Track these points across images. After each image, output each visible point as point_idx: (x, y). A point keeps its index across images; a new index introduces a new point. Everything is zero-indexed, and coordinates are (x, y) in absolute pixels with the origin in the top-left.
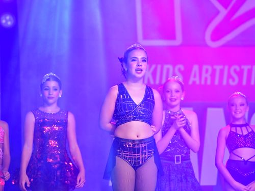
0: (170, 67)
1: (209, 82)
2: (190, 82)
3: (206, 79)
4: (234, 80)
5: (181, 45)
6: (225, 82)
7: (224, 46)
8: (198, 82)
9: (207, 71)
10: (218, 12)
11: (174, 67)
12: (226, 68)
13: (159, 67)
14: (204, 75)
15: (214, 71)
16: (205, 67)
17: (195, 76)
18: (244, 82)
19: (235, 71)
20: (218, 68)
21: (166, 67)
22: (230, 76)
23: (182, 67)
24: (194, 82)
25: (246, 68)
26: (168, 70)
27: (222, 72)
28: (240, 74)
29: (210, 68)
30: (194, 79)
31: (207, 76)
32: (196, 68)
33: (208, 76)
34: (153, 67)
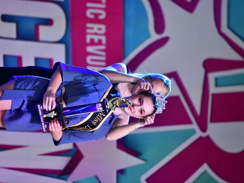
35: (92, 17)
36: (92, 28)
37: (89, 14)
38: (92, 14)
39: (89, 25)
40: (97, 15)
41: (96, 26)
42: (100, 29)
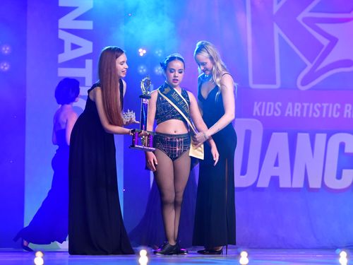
0: (272, 104)
1: (299, 115)
2: (286, 115)
3: (297, 113)
4: (316, 114)
5: (280, 88)
6: (310, 115)
7: (310, 89)
8: (291, 115)
9: (298, 107)
10: (306, 66)
11: (275, 103)
12: (312, 105)
13: (264, 103)
14: (296, 110)
15: (303, 107)
16: (296, 104)
17: (289, 110)
18: (324, 115)
19: (318, 107)
20: (306, 105)
21: (269, 103)
22: (314, 111)
23: (280, 104)
24: (289, 115)
25: (325, 105)
26: (270, 106)
27: (308, 108)
28: (321, 109)
29: (300, 105)
30: (288, 112)
31: (297, 110)
32: (290, 105)
33: (299, 110)
34: (260, 103)
35: (338, 113)
36: (347, 113)
37: (336, 116)
38: (336, 114)
39: (345, 116)
40: (338, 110)
41: (346, 111)
42: (348, 108)
